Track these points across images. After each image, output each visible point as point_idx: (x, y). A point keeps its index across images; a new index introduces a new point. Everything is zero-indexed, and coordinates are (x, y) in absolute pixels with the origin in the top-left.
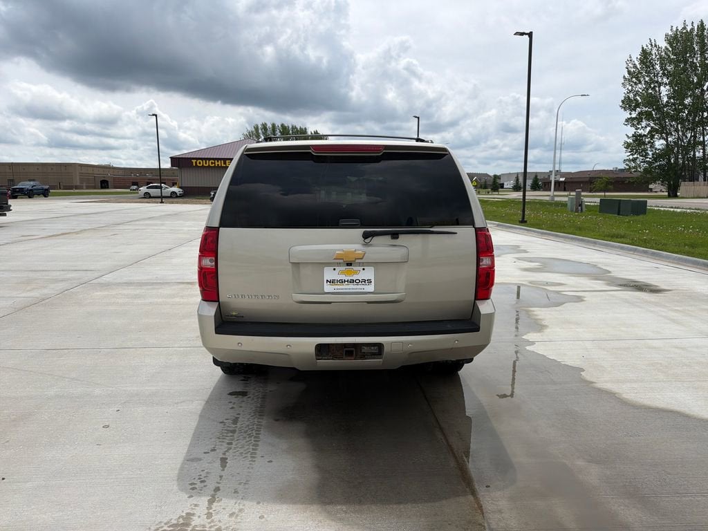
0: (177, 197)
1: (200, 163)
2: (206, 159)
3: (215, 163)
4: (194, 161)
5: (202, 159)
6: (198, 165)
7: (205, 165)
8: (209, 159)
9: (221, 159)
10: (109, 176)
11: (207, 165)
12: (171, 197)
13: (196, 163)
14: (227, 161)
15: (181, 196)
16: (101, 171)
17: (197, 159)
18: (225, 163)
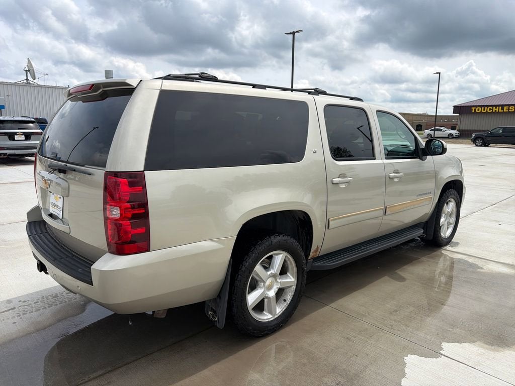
0: (453, 138)
1: (478, 110)
2: (484, 106)
3: (493, 109)
4: (473, 108)
5: (481, 106)
6: (477, 111)
7: (483, 111)
8: (488, 106)
9: (499, 106)
10: (423, 122)
11: (485, 111)
12: (448, 138)
13: (475, 110)
14: (505, 107)
15: (457, 137)
16: (419, 118)
17: (476, 106)
18: (503, 109)
